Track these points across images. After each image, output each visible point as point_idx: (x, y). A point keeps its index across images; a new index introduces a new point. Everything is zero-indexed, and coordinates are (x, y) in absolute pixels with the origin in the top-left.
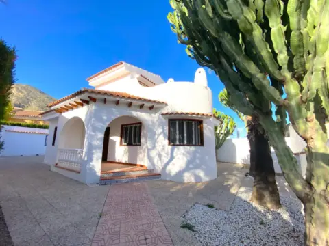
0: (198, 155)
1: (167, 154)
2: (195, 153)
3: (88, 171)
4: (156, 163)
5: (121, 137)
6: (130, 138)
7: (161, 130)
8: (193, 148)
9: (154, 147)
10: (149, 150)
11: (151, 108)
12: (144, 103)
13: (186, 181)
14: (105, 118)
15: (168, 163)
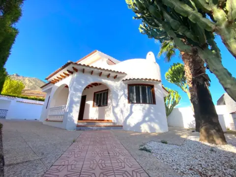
0: (152, 111)
1: (127, 110)
2: (149, 109)
3: (68, 120)
4: (119, 117)
5: (94, 101)
6: (100, 102)
7: (122, 93)
8: (147, 106)
9: (117, 105)
10: (114, 108)
11: (115, 77)
12: (110, 73)
13: (143, 131)
14: (83, 82)
15: (128, 117)
